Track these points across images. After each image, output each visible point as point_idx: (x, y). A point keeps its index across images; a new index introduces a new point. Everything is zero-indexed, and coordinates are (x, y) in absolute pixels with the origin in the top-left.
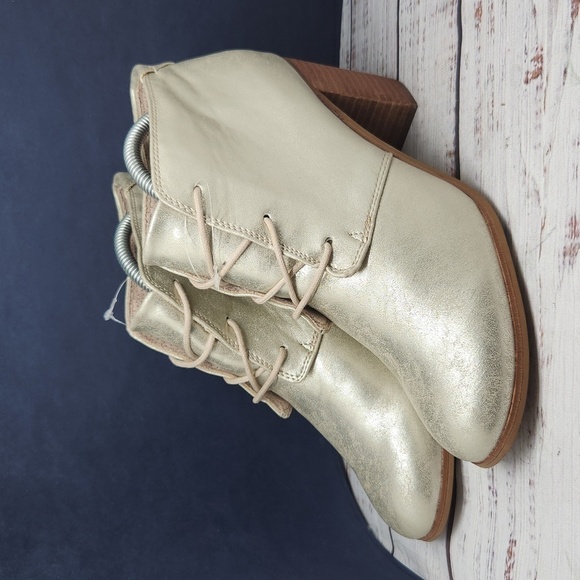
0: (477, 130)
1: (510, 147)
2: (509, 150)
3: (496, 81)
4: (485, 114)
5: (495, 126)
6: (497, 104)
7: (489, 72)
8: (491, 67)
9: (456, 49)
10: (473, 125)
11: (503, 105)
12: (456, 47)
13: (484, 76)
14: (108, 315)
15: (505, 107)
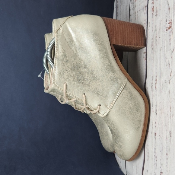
0: (152, 45)
1: (162, 50)
2: (161, 51)
3: (158, 30)
4: (154, 40)
5: (158, 44)
6: (158, 37)
7: (156, 27)
8: (156, 26)
9: (146, 21)
10: (151, 44)
11: (160, 37)
12: (147, 20)
13: (154, 29)
14: (39, 76)
15: (160, 38)
